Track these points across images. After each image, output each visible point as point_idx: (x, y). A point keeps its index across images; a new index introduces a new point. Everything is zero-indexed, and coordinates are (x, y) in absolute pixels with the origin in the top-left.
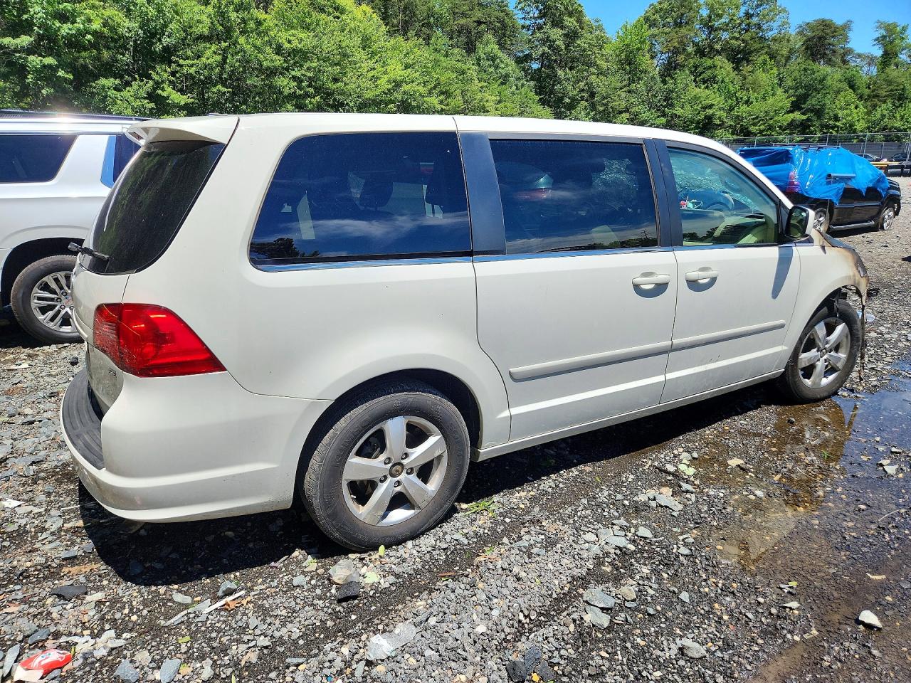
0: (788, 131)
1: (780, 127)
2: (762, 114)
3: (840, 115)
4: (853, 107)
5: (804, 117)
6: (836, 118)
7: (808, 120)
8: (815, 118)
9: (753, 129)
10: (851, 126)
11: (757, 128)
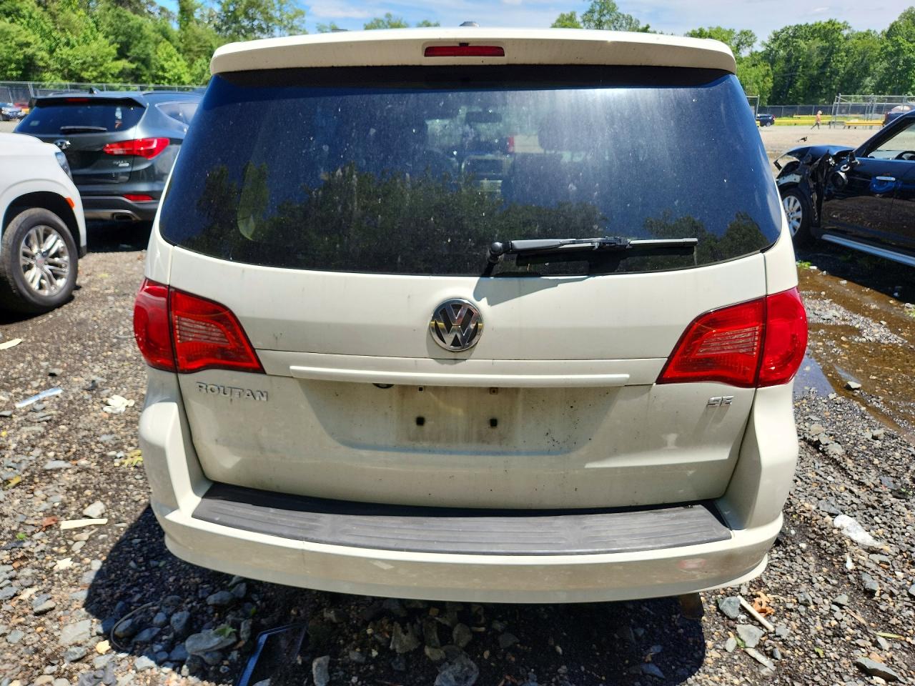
0: (121, 79)
1: (112, 75)
2: (90, 59)
3: (166, 66)
4: (175, 59)
5: (134, 66)
6: (163, 69)
7: (137, 69)
8: (143, 68)
9: (85, 75)
10: (179, 78)
11: (89, 74)
